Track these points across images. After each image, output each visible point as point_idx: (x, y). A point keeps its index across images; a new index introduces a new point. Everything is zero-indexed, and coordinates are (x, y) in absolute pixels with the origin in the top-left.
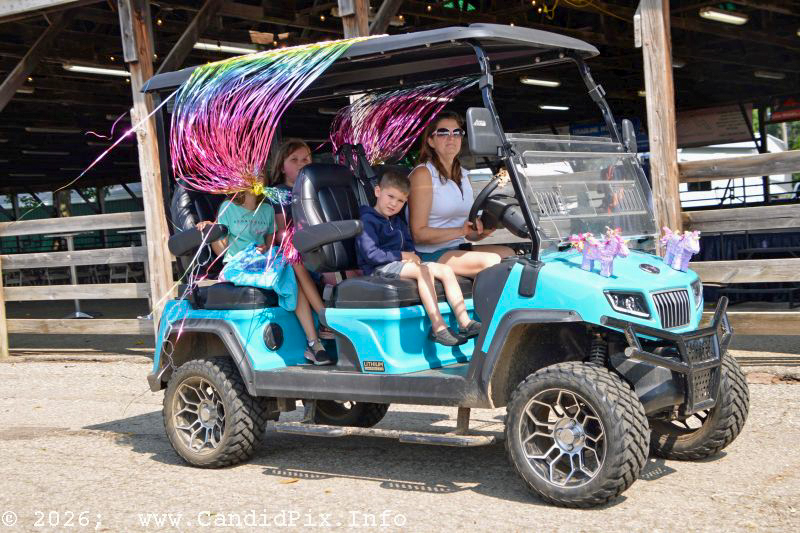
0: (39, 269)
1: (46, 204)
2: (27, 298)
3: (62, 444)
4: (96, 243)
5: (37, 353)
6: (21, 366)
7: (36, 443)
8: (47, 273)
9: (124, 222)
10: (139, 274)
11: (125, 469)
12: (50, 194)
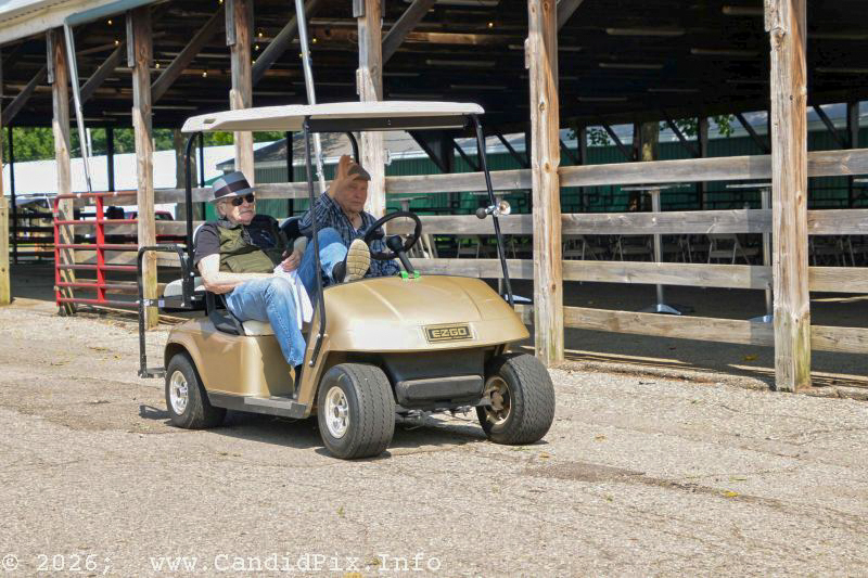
0: (608, 236)
1: (623, 142)
2: (593, 278)
3: (636, 495)
5: (602, 359)
6: (579, 376)
7: (599, 488)
8: (619, 244)
9: (739, 170)
10: (753, 252)
11: (724, 544)
12: (630, 127)
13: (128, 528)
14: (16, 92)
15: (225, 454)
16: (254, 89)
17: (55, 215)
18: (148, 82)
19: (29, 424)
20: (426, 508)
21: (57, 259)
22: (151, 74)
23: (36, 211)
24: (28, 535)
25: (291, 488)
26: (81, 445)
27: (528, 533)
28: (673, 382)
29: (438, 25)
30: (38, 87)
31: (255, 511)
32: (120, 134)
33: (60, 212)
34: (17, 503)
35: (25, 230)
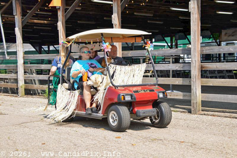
3: (82, 130)
20: (31, 136)
27: (56, 140)
29: (37, 18)
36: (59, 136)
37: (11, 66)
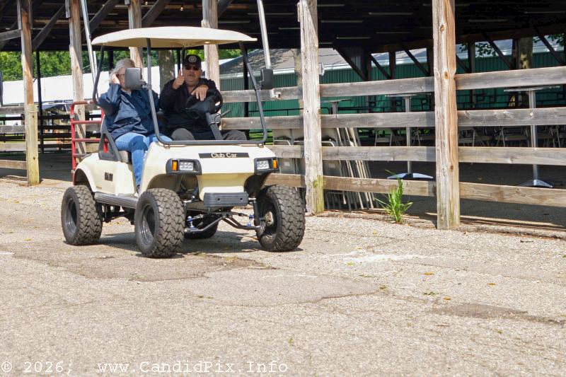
0: (493, 127)
1: (504, 53)
2: (483, 160)
3: (519, 329)
4: (558, 100)
5: (489, 223)
6: (472, 236)
7: (491, 323)
8: (502, 133)
12: (510, 42)
13: (130, 353)
14: (43, 25)
15: (202, 297)
16: (219, 19)
17: (72, 117)
18: (139, 15)
19: (55, 274)
20: (356, 338)
21: (73, 149)
22: (142, 10)
23: (56, 113)
24: (57, 358)
25: (252, 323)
26: (93, 289)
27: (436, 358)
28: (547, 240)
30: (59, 21)
31: (225, 340)
32: (119, 54)
33: (75, 114)
34: (49, 333)
35: (49, 128)
36: (442, 345)
37: (285, 120)
